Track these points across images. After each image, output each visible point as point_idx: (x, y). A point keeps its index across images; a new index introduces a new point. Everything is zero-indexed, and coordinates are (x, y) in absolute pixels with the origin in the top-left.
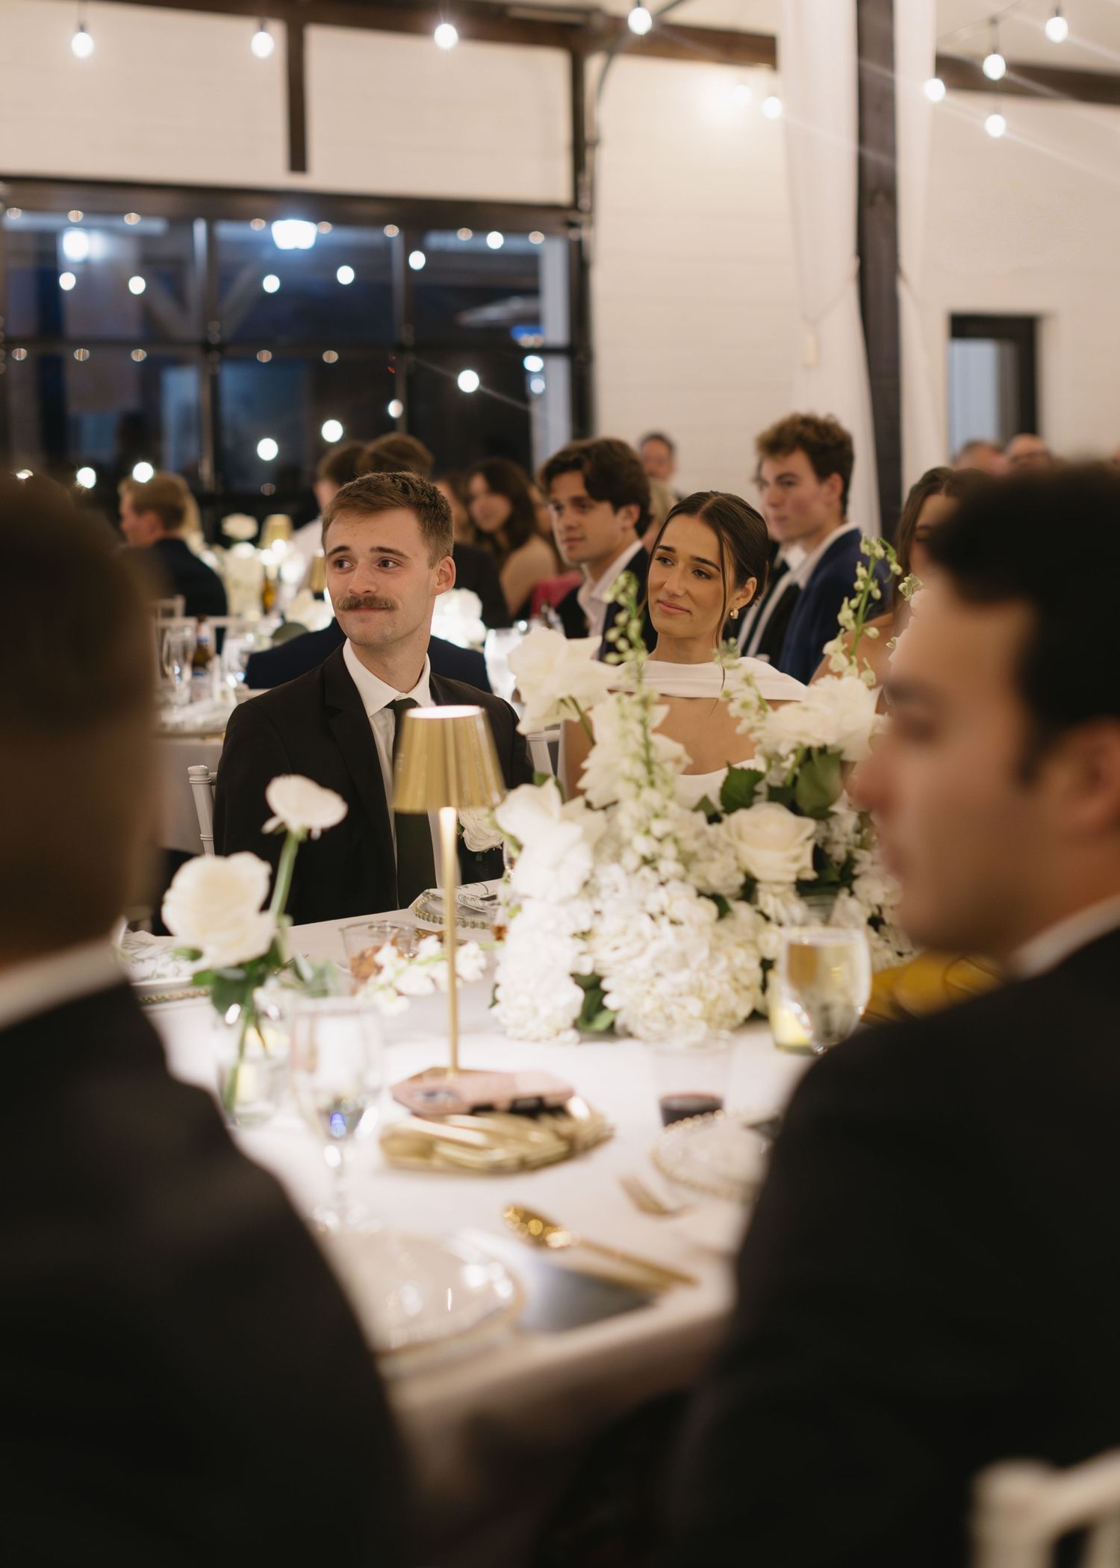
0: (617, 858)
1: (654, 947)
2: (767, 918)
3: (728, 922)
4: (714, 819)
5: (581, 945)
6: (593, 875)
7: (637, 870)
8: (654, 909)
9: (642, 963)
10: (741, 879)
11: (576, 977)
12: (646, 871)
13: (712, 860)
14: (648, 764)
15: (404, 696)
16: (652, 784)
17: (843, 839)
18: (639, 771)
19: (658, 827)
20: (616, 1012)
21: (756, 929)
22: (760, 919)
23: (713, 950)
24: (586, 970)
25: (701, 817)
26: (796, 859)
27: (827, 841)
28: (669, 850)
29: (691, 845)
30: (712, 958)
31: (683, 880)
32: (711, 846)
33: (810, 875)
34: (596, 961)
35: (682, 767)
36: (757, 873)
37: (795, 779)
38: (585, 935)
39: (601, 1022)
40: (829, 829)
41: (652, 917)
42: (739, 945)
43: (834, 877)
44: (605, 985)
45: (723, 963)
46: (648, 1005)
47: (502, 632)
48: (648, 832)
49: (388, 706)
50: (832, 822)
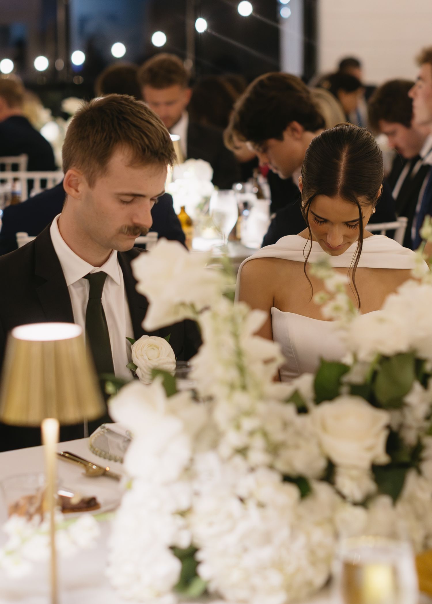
0: (214, 446)
1: (243, 527)
2: (343, 497)
3: (309, 502)
4: (302, 410)
5: (180, 521)
6: (192, 460)
7: (230, 458)
8: (243, 492)
9: (232, 539)
10: (321, 464)
11: (173, 549)
12: (238, 460)
13: (297, 447)
14: (241, 370)
15: (98, 270)
16: (244, 388)
17: (415, 424)
18: (233, 374)
19: (248, 424)
20: (208, 582)
21: (334, 508)
22: (337, 499)
23: (294, 529)
24: (184, 543)
25: (290, 410)
26: (370, 449)
27: (401, 426)
28: (258, 442)
29: (278, 436)
30: (293, 536)
31: (271, 467)
32: (299, 434)
33: (383, 459)
34: (192, 537)
35: (273, 369)
36: (337, 458)
37: (375, 374)
38: (183, 514)
39: (196, 589)
40: (403, 416)
41: (242, 500)
42: (319, 524)
43: (405, 458)
44: (200, 556)
45: (301, 540)
46: (236, 576)
47: (223, 192)
48: (238, 427)
49: (85, 277)
50: (407, 411)
